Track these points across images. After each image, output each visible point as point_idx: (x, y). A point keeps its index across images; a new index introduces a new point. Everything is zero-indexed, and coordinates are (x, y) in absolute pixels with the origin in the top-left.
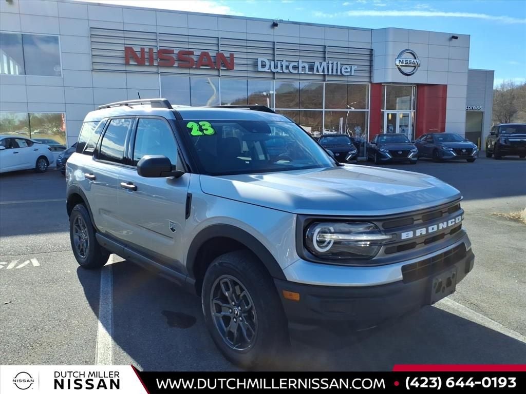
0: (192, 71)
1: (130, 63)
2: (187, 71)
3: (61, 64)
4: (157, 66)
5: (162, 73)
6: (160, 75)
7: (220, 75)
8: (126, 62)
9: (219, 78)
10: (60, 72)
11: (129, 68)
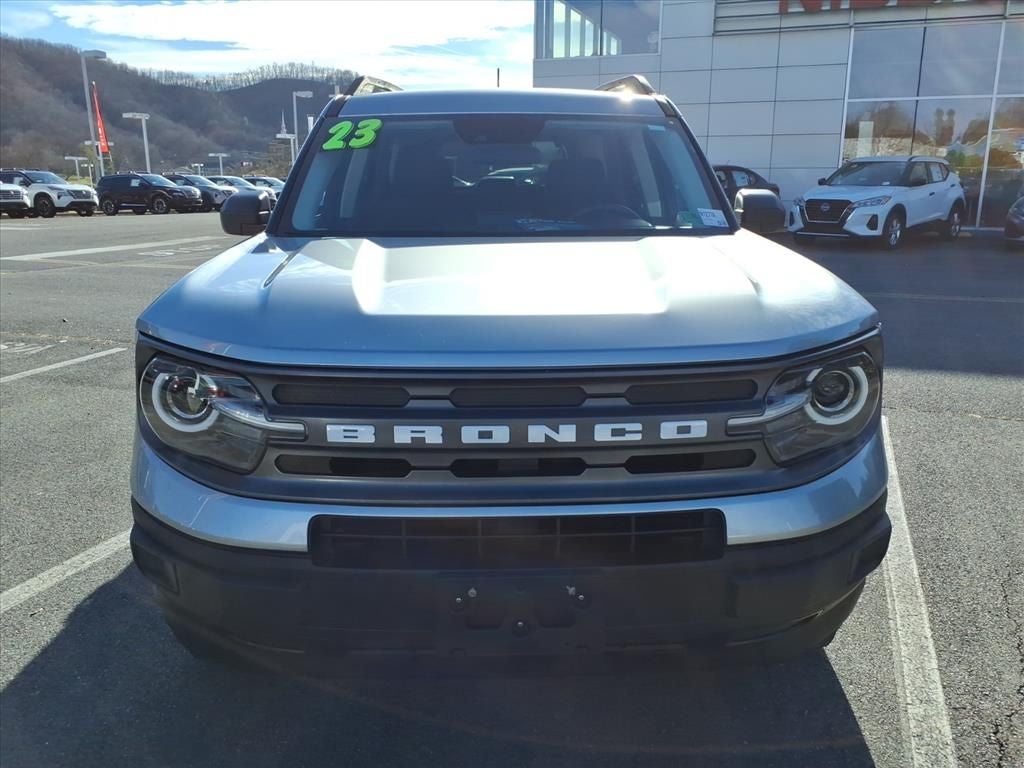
0: (933, 14)
1: (790, 10)
2: (920, 14)
3: (660, 28)
4: (849, 10)
5: (857, 26)
6: (853, 30)
7: (1007, 15)
8: (780, 9)
9: (1004, 22)
10: (657, 43)
11: (788, 23)
